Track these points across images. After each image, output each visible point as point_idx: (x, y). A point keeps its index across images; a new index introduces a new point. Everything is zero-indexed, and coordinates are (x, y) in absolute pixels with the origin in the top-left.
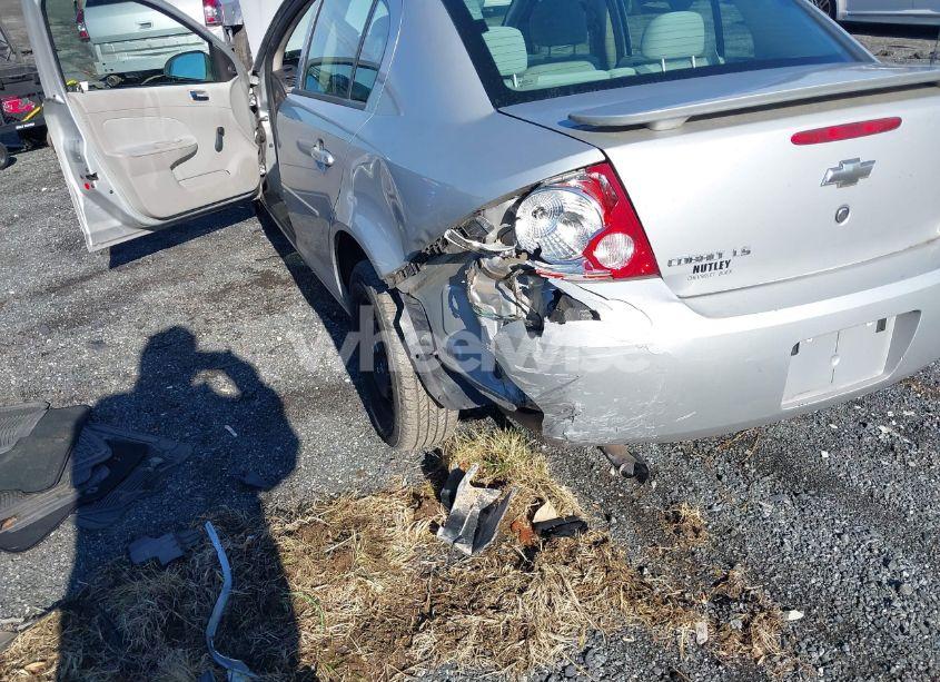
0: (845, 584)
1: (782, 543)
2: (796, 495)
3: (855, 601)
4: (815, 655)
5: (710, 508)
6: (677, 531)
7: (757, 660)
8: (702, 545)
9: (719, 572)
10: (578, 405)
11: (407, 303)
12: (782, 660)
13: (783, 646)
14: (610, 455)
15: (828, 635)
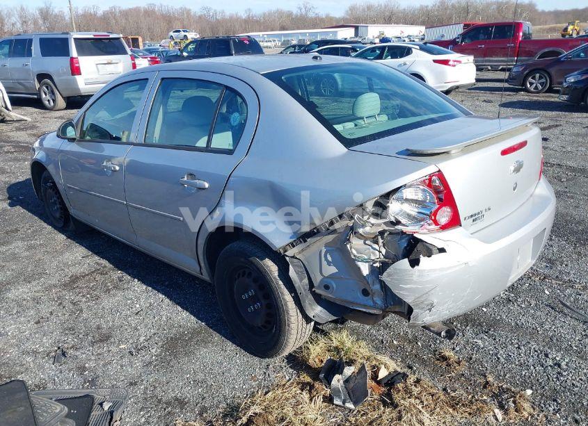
0: (538, 371)
1: (499, 358)
2: (487, 332)
3: (547, 378)
4: (550, 409)
5: (454, 349)
6: (449, 365)
7: (527, 419)
8: (463, 368)
9: (482, 381)
10: (435, 301)
11: (292, 263)
12: (538, 415)
13: (534, 409)
14: (432, 329)
15: (547, 397)
